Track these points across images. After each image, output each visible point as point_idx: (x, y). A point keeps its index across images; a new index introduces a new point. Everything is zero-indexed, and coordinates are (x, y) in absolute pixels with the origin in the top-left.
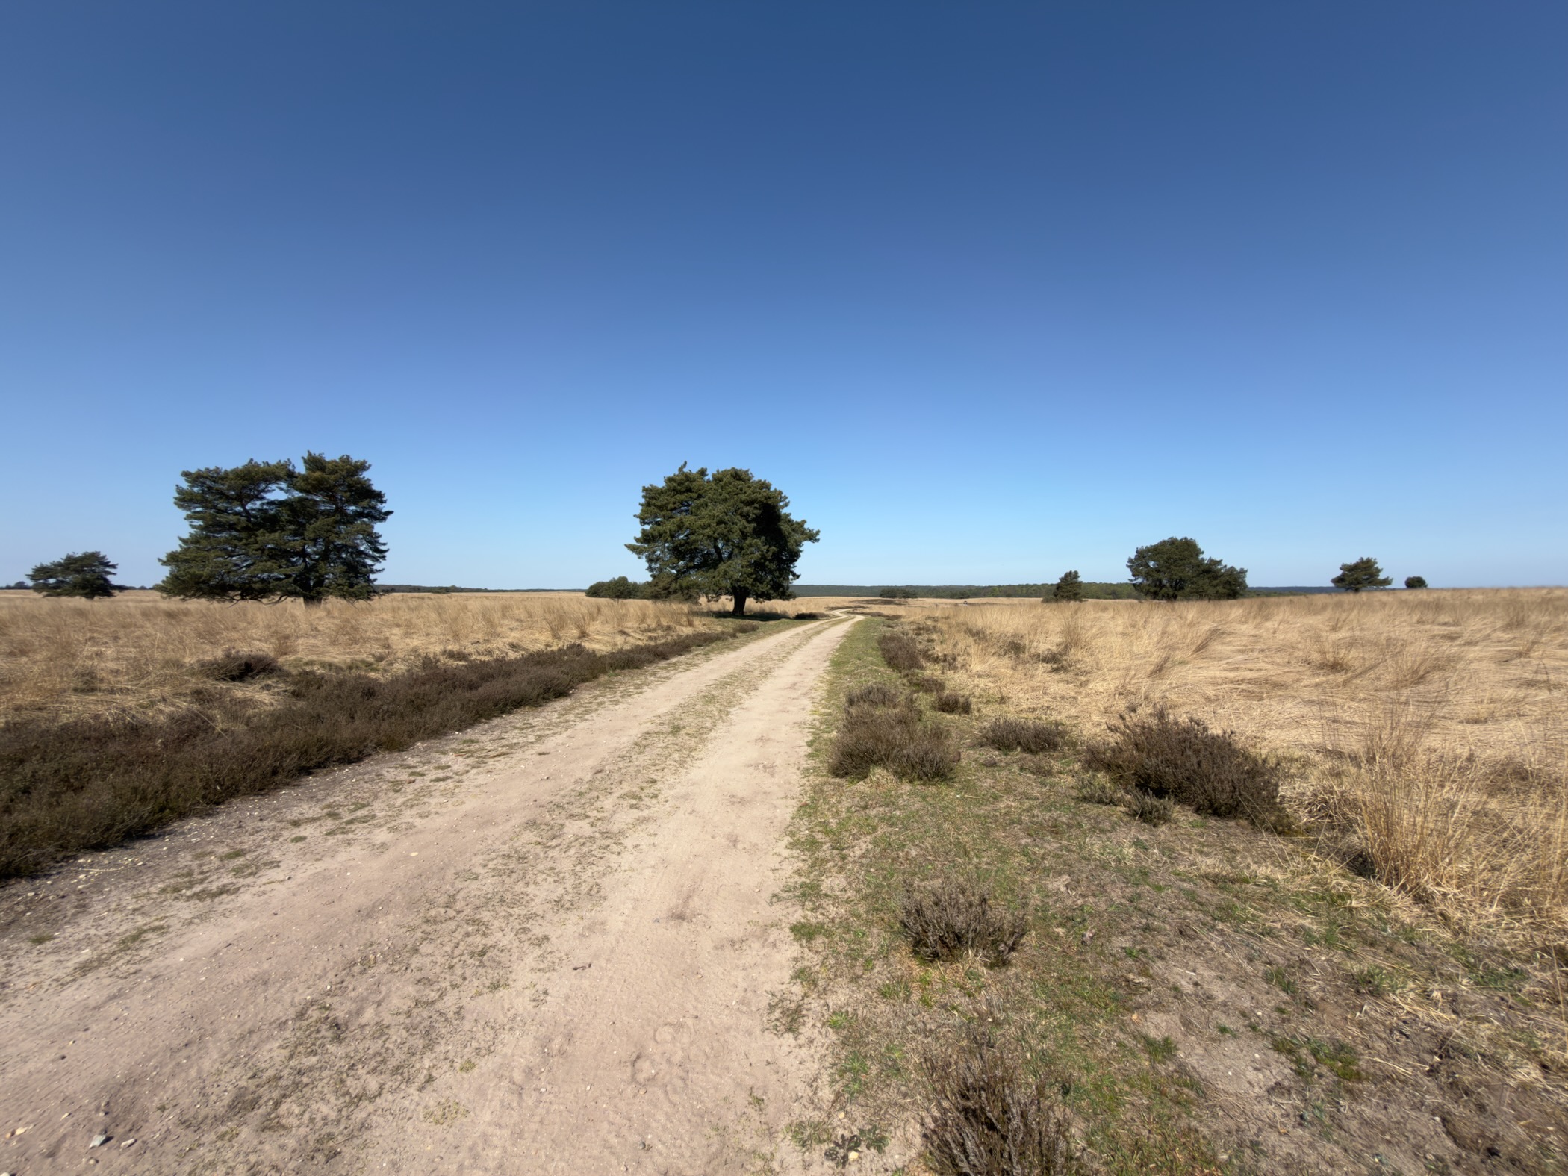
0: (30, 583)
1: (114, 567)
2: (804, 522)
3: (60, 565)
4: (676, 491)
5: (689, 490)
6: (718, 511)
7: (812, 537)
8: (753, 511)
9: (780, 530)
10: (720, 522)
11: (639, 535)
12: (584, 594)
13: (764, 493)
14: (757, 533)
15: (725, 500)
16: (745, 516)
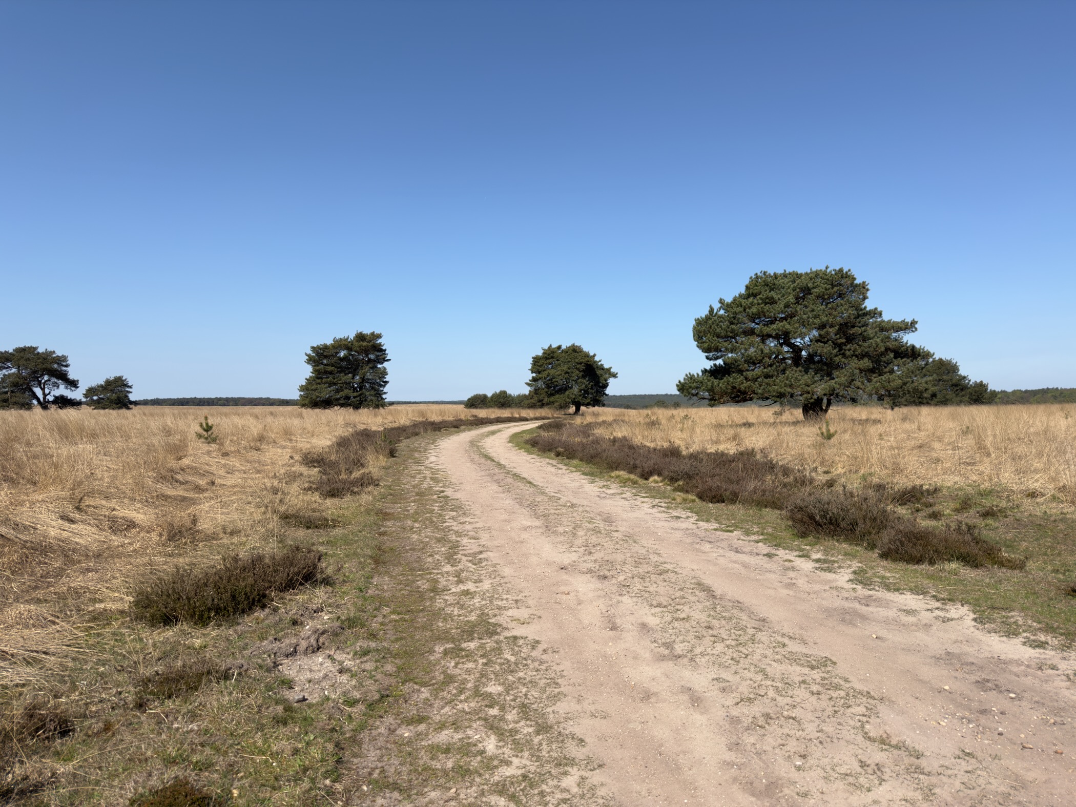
0: (84, 400)
1: (130, 387)
2: (611, 368)
3: (102, 386)
4: (547, 358)
5: (552, 357)
6: (565, 368)
7: (614, 376)
8: (582, 367)
9: (596, 374)
10: (567, 373)
11: (531, 378)
12: (463, 406)
13: (586, 359)
14: (584, 377)
15: (569, 362)
16: (578, 369)
